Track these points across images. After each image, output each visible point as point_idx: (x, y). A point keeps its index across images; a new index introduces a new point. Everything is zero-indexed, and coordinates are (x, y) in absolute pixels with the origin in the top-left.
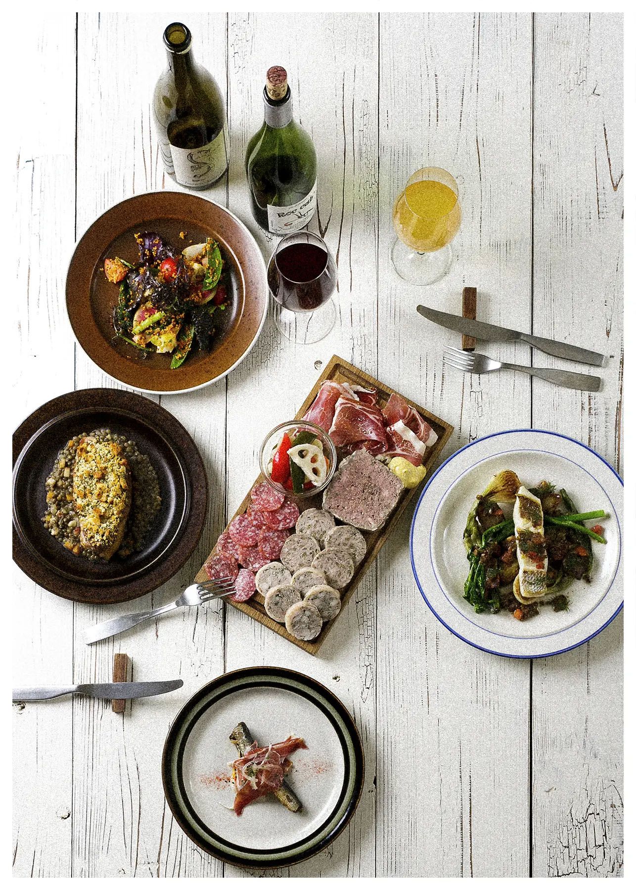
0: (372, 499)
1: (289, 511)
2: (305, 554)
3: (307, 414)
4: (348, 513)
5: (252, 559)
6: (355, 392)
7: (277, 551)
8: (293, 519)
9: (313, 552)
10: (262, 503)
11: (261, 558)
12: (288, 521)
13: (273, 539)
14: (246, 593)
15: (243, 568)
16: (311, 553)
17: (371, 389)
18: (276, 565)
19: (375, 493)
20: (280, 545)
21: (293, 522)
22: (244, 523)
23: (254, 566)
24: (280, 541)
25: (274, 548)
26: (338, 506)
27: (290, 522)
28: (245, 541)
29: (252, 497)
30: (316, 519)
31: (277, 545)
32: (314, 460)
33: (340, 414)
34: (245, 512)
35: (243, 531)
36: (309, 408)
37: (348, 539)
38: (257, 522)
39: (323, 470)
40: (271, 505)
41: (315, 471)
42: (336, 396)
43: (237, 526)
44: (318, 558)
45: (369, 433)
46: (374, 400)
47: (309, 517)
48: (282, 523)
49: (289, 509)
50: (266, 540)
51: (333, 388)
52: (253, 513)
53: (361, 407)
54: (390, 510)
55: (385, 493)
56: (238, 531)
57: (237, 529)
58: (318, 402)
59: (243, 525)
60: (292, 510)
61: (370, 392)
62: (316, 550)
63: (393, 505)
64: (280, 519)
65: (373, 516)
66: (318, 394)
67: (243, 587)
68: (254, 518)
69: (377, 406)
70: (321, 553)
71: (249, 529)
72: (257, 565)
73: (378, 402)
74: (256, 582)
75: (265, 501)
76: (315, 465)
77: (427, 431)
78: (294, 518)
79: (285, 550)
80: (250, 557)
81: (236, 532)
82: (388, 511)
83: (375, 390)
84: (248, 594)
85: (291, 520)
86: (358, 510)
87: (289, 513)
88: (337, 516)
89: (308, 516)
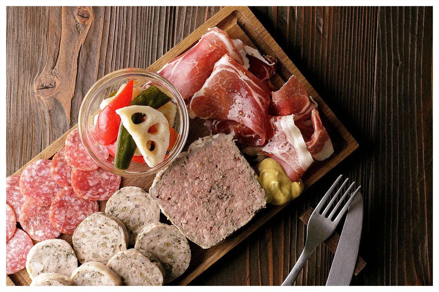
0: (217, 205)
1: (107, 178)
2: (104, 244)
3: (175, 61)
4: (179, 213)
5: (37, 223)
6: (248, 56)
7: (72, 223)
8: (108, 190)
9: (116, 245)
10: (75, 155)
11: (49, 226)
12: (101, 190)
13: (72, 207)
14: (13, 265)
15: (21, 228)
16: (113, 247)
17: (270, 58)
18: (61, 245)
19: (225, 199)
20: (79, 218)
21: (106, 194)
22: (43, 172)
23: (37, 233)
24: (81, 212)
25: (70, 219)
26: (169, 199)
27: (103, 193)
28: (35, 196)
29: (66, 142)
30: (137, 203)
31: (76, 216)
32: (153, 130)
33: (216, 78)
34: (51, 159)
35: (39, 182)
36: (180, 54)
37: (168, 245)
38: (59, 177)
39: (162, 148)
40: (85, 162)
41: (152, 147)
42: (220, 52)
43: (34, 173)
44: (118, 258)
45: (246, 115)
46: (268, 74)
47: (128, 197)
48: (90, 192)
49: (108, 175)
50: (63, 206)
51: (219, 41)
52: (60, 164)
53: (246, 78)
54: (236, 229)
55: (238, 204)
56: (32, 180)
57: (32, 177)
58: (195, 50)
59: (42, 174)
60: (112, 178)
61: (267, 63)
62: (121, 245)
63: (243, 224)
64: (91, 184)
65: (211, 228)
66: (200, 40)
67: (12, 256)
68: (59, 170)
69: (270, 83)
70: (126, 252)
71: (47, 183)
72: (40, 233)
73: (273, 78)
74: (29, 257)
75: (81, 155)
76: (153, 138)
77: (322, 140)
78: (110, 189)
79: (81, 229)
80: (36, 220)
81: (28, 180)
82: (232, 229)
83: (274, 61)
84: (16, 267)
85: (105, 191)
86: (195, 214)
87: (107, 180)
88: (163, 212)
89: (128, 195)
